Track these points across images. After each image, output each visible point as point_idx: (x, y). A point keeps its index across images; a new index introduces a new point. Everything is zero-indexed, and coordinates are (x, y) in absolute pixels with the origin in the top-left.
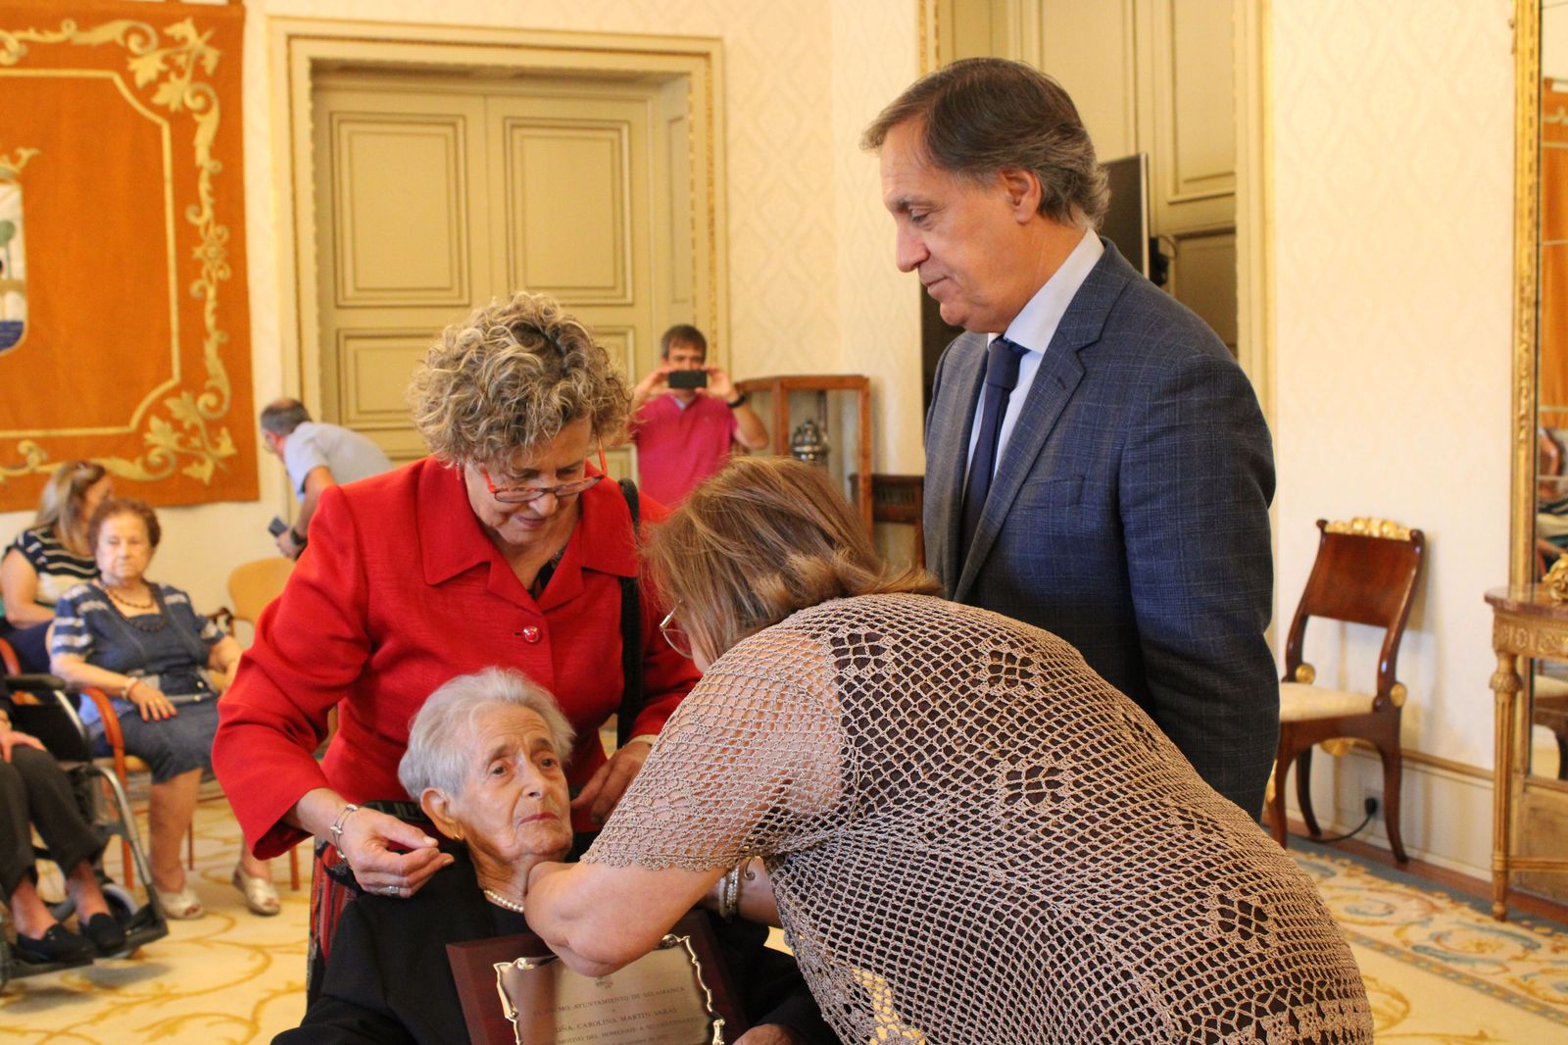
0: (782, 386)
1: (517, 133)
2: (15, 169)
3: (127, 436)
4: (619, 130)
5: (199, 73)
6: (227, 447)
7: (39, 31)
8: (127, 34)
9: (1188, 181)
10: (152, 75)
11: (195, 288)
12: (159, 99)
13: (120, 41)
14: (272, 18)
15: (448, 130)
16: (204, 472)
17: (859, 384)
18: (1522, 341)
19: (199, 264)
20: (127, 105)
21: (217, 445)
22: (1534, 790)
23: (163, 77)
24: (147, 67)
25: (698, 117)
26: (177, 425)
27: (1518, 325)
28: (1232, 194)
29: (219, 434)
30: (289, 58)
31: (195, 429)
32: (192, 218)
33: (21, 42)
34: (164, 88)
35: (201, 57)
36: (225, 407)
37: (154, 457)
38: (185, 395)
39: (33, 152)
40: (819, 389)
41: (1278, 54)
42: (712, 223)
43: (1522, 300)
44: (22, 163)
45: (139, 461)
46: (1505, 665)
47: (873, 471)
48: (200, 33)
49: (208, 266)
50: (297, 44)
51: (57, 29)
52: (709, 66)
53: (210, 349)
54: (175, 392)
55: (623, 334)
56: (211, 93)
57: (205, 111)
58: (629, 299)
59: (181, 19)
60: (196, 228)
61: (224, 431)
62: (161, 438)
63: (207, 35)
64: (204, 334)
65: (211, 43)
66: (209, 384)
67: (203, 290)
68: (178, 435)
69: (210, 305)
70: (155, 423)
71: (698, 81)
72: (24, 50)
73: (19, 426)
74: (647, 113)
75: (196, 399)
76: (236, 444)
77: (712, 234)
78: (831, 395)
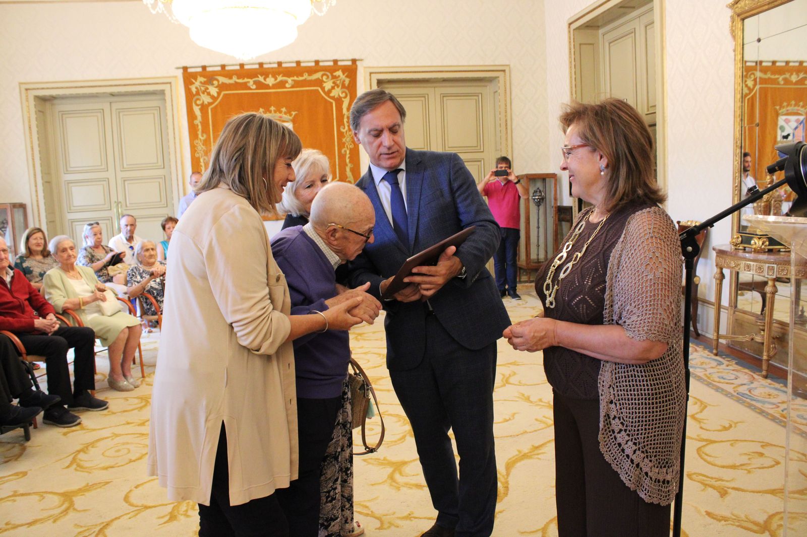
0: (527, 177)
1: (445, 98)
2: (291, 118)
4: (478, 96)
5: (343, 86)
7: (297, 77)
8: (322, 76)
9: (651, 107)
10: (330, 87)
11: (343, 151)
12: (332, 95)
13: (321, 78)
14: (365, 67)
15: (423, 99)
17: (553, 176)
18: (736, 161)
19: (344, 143)
20: (323, 97)
22: (736, 313)
23: (333, 88)
24: (328, 85)
25: (501, 91)
27: (735, 155)
28: (655, 113)
30: (370, 79)
32: (342, 130)
33: (292, 80)
34: (333, 91)
35: (344, 81)
39: (296, 112)
40: (544, 178)
41: (668, 63)
42: (506, 125)
43: (737, 146)
44: (293, 116)
46: (719, 271)
47: (558, 205)
48: (344, 74)
49: (347, 144)
50: (372, 75)
51: (302, 76)
52: (505, 74)
53: (348, 169)
55: (480, 161)
56: (347, 91)
57: (346, 97)
58: (482, 150)
59: (338, 70)
60: (343, 133)
63: (346, 74)
64: (345, 165)
65: (347, 77)
67: (345, 151)
69: (348, 156)
71: (501, 79)
72: (293, 83)
74: (487, 91)
77: (507, 128)
78: (547, 180)
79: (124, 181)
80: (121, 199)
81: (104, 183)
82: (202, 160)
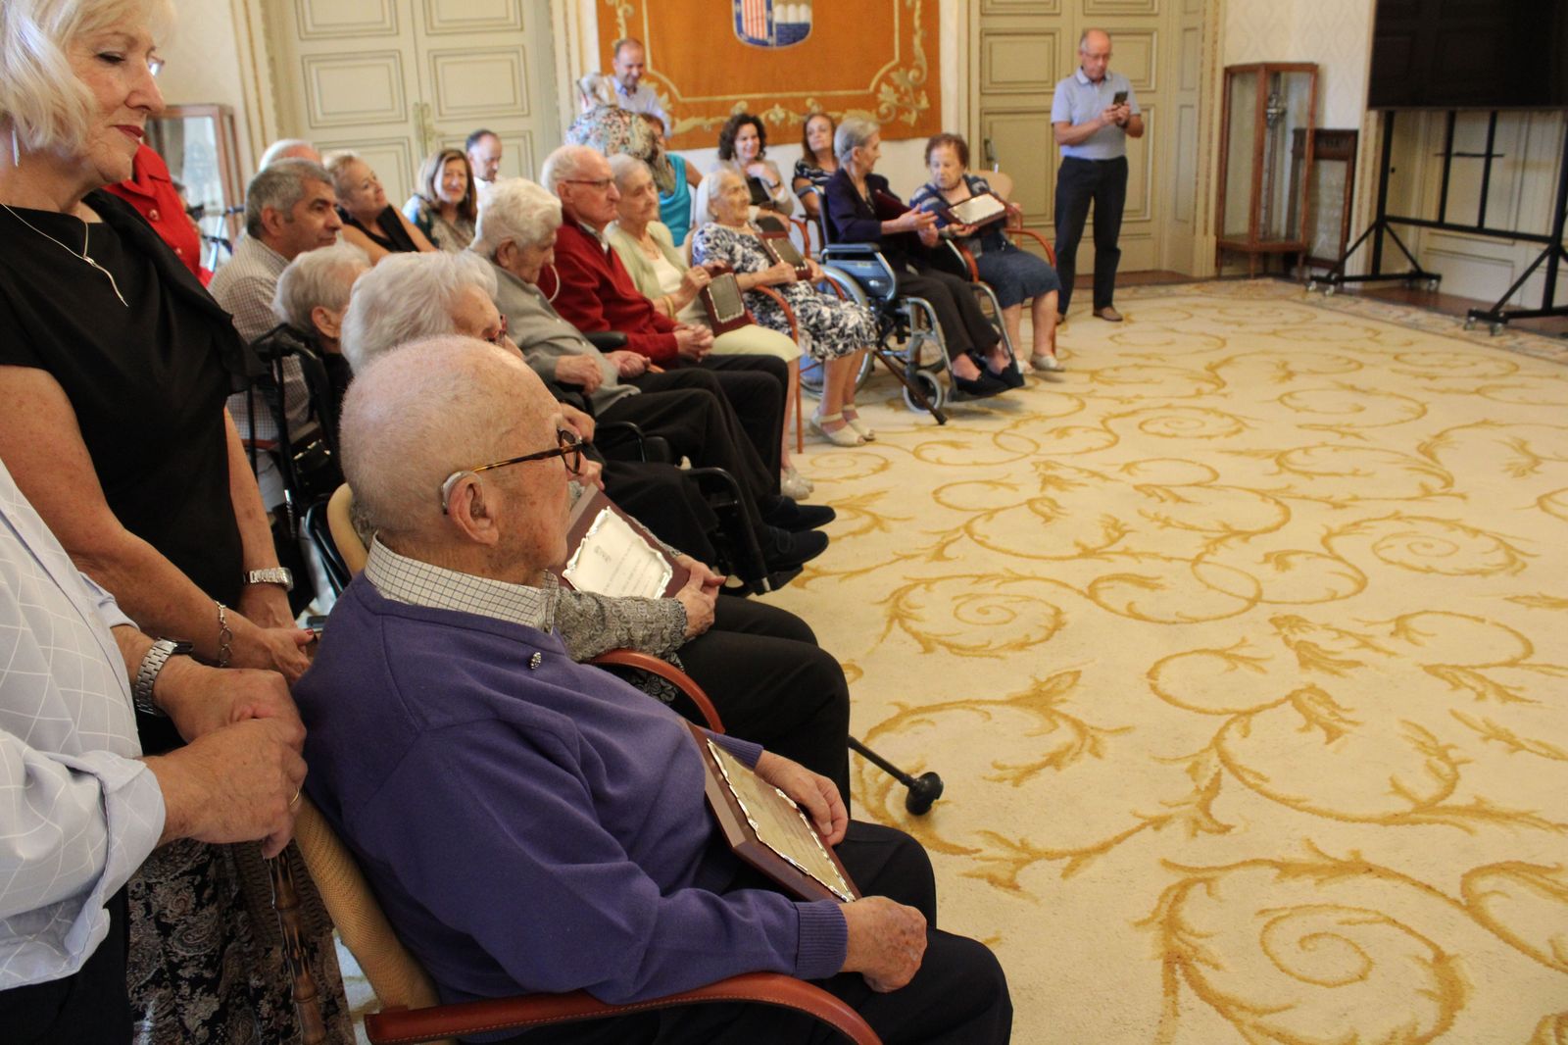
3: (868, 96)
6: (924, 103)
11: (909, 2)
16: (912, 118)
17: (1312, 70)
21: (918, 102)
26: (897, 89)
29: (920, 94)
31: (906, 92)
36: (924, 77)
37: (883, 109)
38: (902, 70)
45: (874, 111)
47: (1316, 126)
53: (917, 41)
54: (895, 69)
58: (1154, 11)
61: (923, 93)
62: (888, 97)
64: (913, 31)
66: (915, 63)
67: (914, 3)
68: (896, 96)
69: (917, 13)
70: (884, 87)
73: (808, 89)
75: (908, 72)
76: (930, 101)
79: (435, 57)
80: (428, 98)
81: (391, 62)
82: (620, 12)
